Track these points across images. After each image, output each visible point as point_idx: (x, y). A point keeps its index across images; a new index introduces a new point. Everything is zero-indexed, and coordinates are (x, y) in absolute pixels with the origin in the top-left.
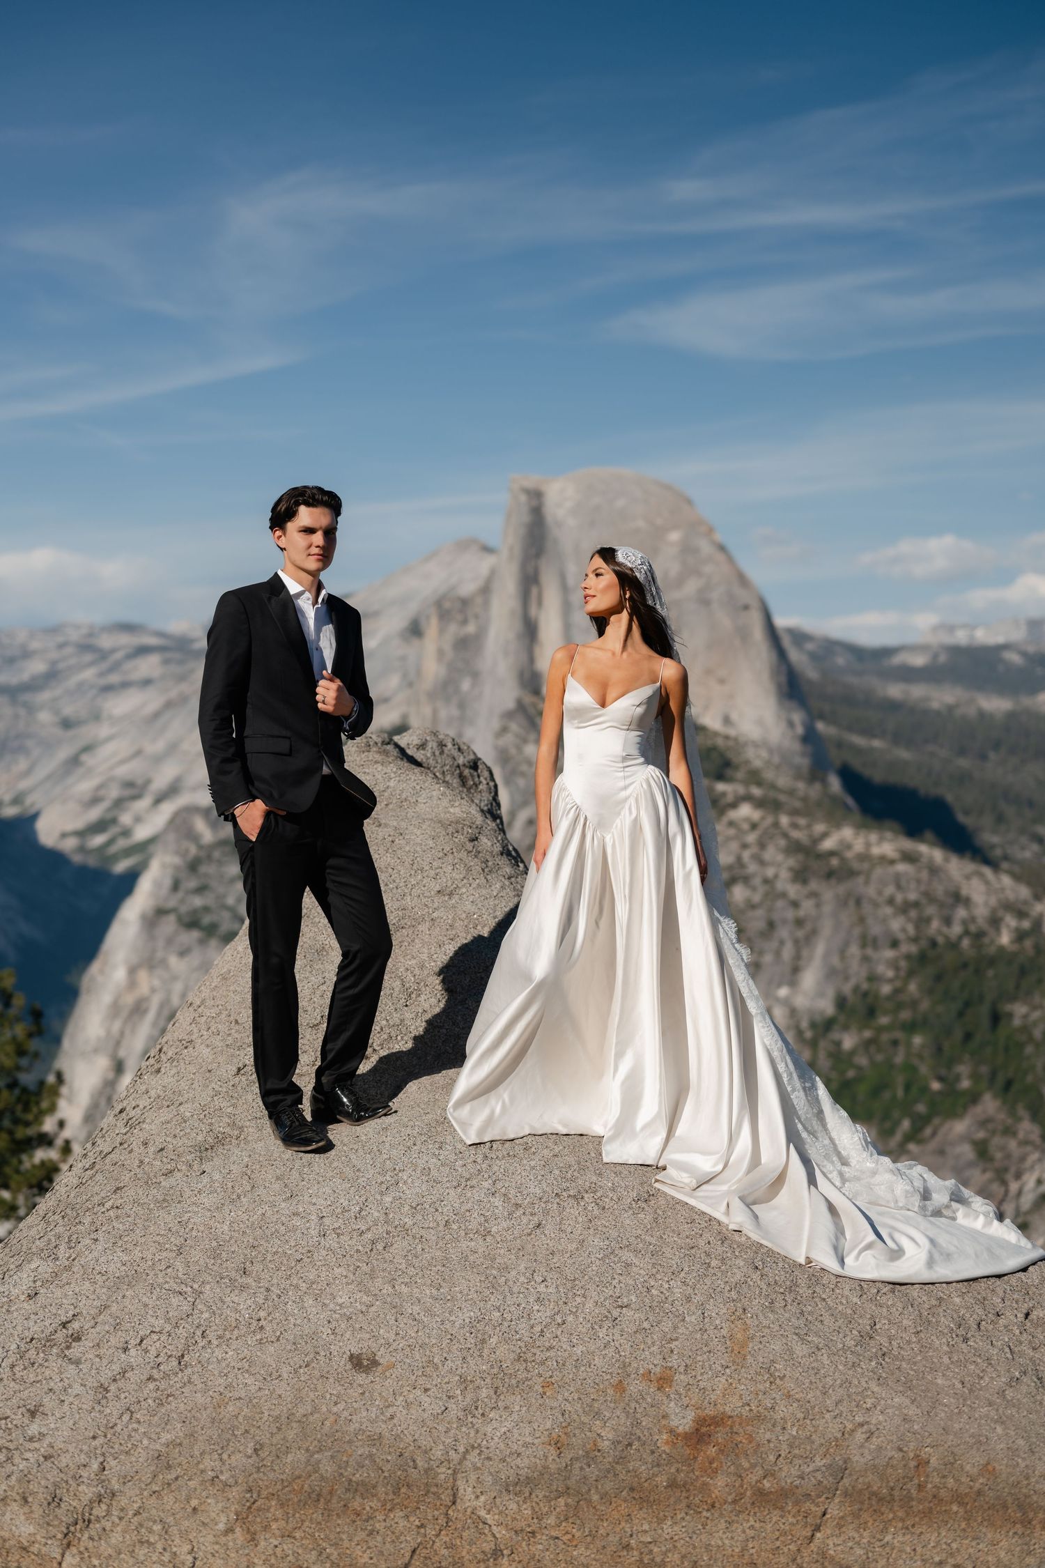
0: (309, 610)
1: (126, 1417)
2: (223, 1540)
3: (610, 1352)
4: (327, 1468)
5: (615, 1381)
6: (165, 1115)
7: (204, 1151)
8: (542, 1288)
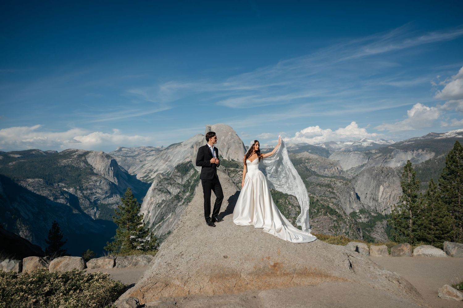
0: (212, 149)
1: (191, 266)
2: (208, 283)
3: (261, 254)
4: (222, 273)
5: (262, 258)
6: (190, 222)
7: (196, 227)
8: (250, 245)
